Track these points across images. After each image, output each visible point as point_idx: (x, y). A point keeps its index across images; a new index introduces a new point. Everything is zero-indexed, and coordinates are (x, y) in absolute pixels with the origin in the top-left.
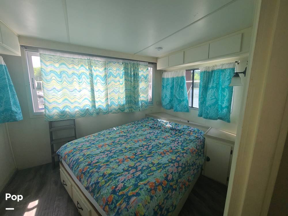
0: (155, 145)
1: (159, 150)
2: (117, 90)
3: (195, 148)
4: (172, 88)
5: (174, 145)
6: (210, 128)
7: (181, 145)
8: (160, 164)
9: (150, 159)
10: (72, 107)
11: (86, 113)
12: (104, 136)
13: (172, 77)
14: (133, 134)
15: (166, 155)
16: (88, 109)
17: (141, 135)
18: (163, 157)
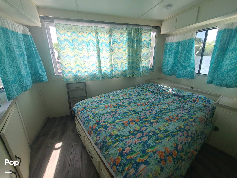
0: (159, 110)
1: (164, 116)
2: (120, 56)
3: (204, 117)
4: (176, 53)
5: (180, 112)
6: (221, 96)
7: (188, 113)
8: (168, 132)
9: (156, 124)
10: (83, 71)
11: (94, 77)
12: (109, 97)
13: (177, 40)
14: (135, 98)
15: (172, 122)
16: (95, 73)
17: (143, 99)
18: (169, 124)
